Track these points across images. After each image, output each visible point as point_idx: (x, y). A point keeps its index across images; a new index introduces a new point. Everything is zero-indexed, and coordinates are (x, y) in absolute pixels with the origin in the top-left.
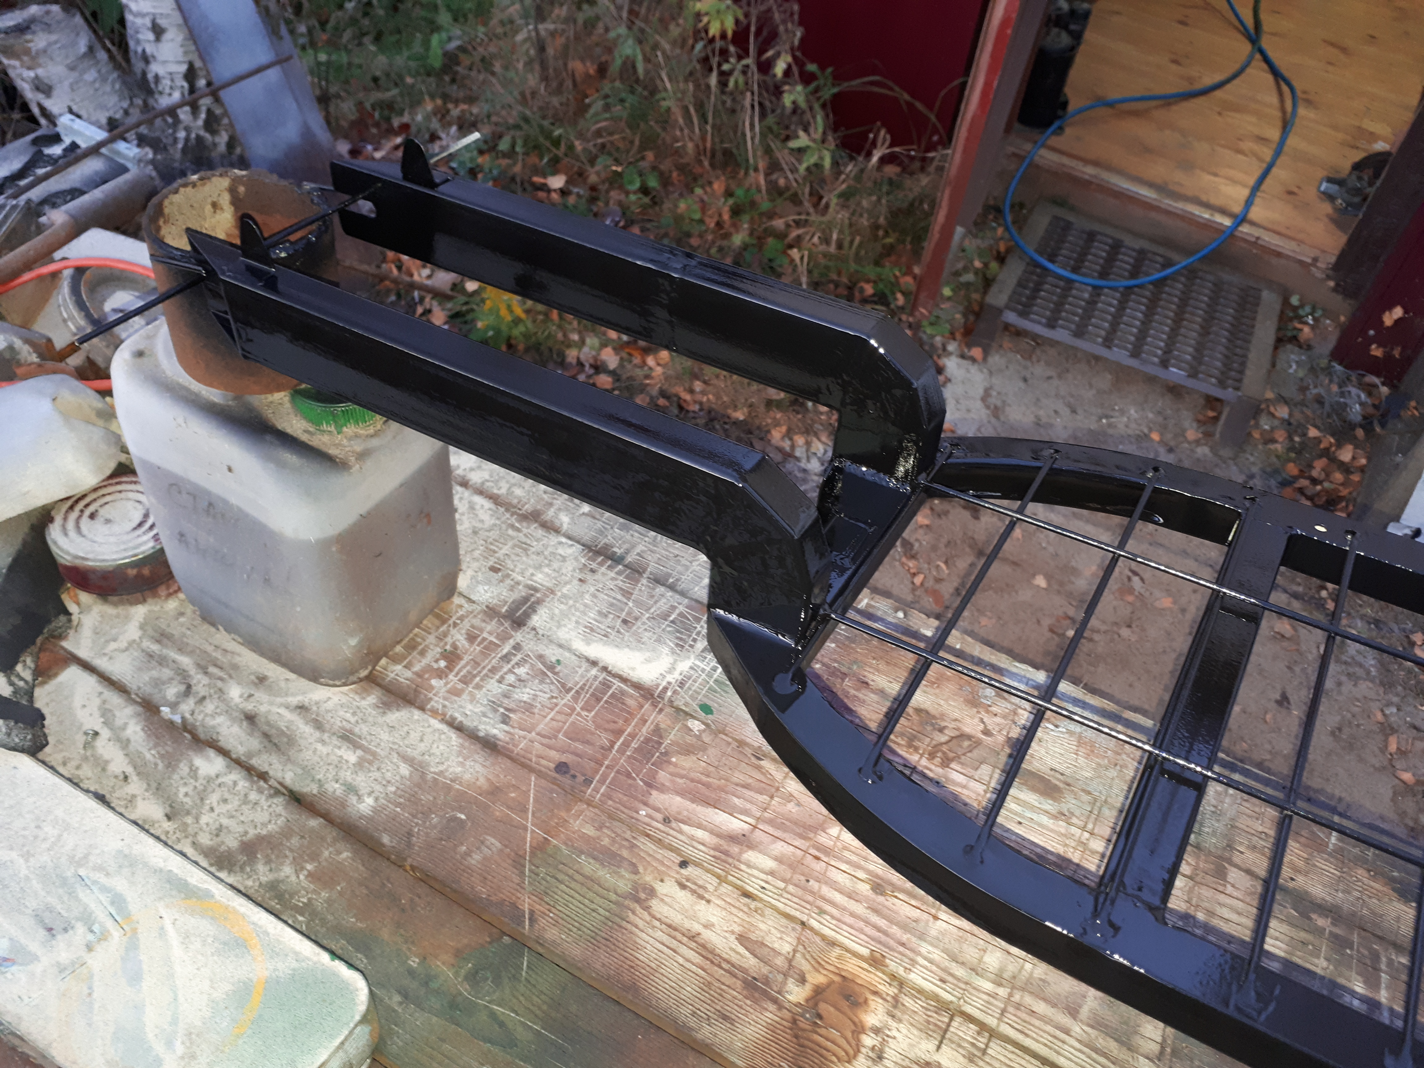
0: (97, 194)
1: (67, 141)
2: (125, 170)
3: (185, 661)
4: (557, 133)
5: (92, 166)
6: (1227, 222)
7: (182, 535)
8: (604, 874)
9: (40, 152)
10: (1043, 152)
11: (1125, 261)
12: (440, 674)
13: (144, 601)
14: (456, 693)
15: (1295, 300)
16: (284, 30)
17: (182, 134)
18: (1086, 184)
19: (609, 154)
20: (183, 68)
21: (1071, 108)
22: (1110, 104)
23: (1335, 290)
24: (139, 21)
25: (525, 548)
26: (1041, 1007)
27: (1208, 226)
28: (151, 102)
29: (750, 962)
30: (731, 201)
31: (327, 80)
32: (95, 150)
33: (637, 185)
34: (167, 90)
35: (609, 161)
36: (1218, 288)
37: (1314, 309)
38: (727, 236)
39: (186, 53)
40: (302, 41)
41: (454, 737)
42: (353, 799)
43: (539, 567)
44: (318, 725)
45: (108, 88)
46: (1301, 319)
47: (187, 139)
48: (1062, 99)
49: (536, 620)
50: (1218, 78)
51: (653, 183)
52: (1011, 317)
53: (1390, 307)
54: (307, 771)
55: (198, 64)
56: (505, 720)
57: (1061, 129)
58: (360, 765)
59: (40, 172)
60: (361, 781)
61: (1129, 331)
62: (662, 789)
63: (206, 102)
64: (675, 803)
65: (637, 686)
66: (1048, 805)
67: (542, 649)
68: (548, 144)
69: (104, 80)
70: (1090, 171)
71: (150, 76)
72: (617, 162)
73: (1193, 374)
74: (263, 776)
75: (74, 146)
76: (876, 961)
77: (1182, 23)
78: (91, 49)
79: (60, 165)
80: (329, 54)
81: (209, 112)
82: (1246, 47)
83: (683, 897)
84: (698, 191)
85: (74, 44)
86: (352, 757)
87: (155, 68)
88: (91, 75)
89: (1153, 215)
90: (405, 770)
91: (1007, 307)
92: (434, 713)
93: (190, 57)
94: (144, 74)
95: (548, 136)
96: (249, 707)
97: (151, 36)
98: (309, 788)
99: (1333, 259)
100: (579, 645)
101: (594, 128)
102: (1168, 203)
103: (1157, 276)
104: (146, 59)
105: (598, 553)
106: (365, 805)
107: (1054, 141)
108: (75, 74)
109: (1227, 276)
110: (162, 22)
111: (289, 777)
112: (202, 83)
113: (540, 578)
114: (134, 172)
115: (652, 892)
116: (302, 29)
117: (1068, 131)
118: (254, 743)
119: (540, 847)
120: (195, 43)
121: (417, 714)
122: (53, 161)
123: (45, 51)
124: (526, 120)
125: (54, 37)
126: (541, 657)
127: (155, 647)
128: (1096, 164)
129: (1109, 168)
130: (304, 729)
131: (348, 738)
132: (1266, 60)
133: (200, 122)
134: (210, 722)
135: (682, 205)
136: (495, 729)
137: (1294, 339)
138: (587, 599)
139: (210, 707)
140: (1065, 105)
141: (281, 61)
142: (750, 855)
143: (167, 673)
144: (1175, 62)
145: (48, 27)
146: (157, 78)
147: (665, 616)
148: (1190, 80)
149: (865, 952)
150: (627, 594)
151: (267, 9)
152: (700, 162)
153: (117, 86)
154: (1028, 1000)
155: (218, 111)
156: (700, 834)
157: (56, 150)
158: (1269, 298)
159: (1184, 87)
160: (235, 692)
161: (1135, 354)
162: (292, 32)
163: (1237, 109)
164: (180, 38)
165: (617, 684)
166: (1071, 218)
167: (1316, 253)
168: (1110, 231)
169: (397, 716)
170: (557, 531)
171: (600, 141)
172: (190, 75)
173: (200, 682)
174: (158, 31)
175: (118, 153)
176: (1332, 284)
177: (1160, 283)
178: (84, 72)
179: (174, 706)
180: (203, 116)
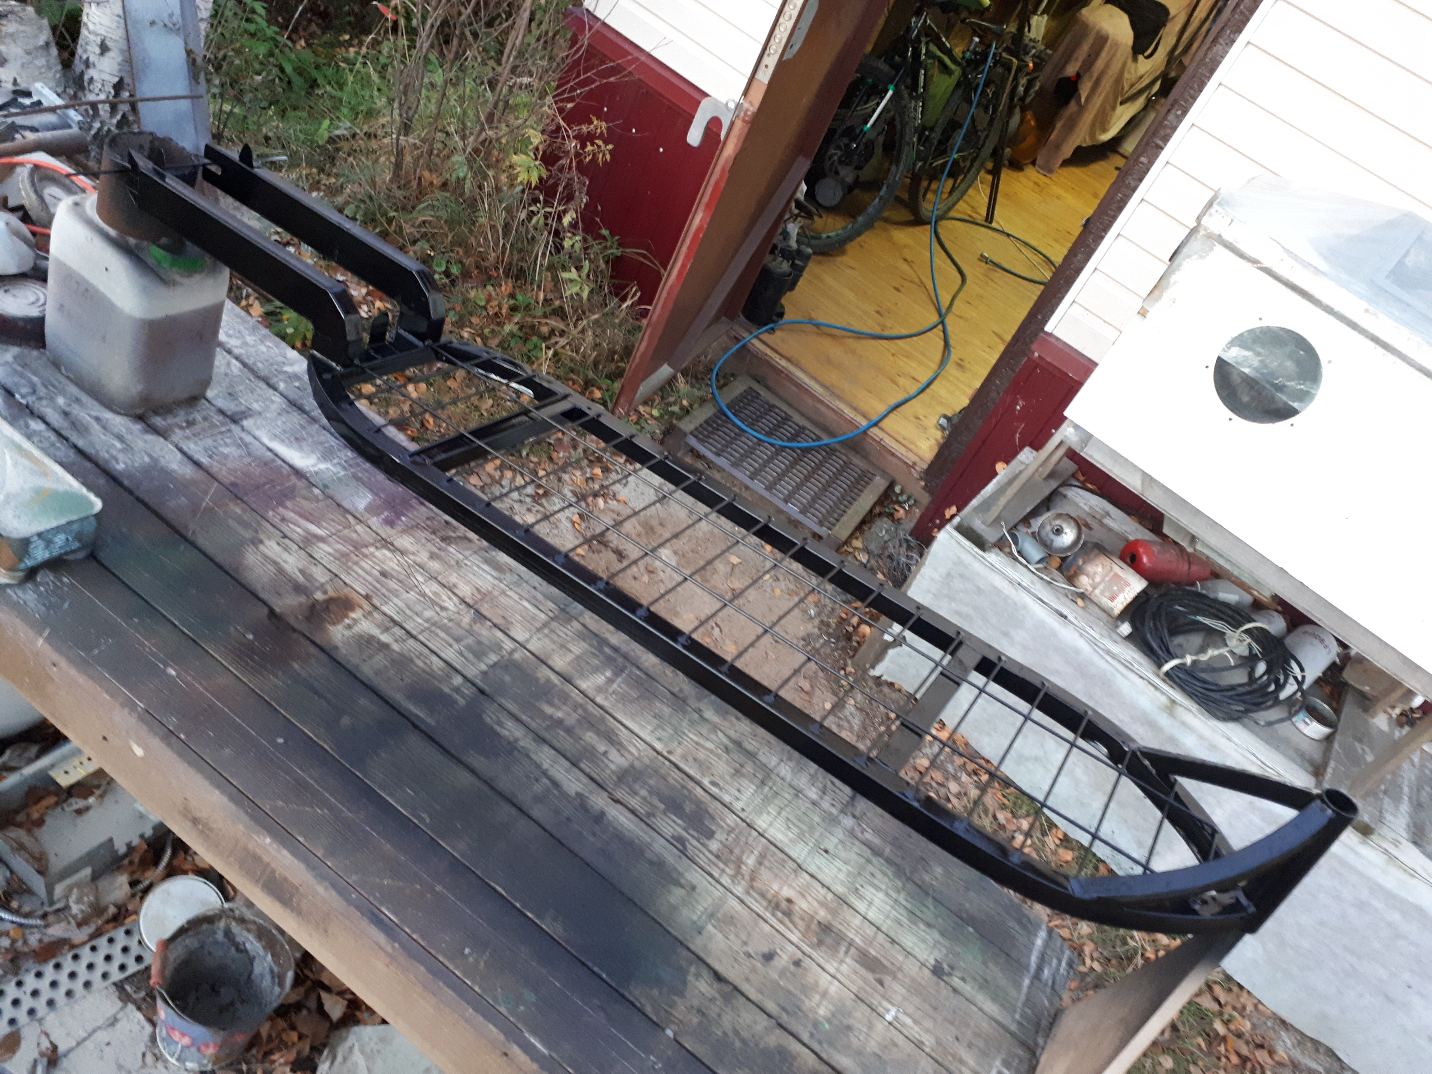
0: (48, 135)
1: (35, 98)
2: (70, 127)
3: (35, 379)
4: (392, 214)
5: (50, 118)
6: (864, 423)
7: (62, 306)
8: (240, 530)
9: (16, 99)
10: (755, 342)
11: (788, 430)
12: (181, 428)
13: (20, 345)
14: (188, 438)
15: (897, 489)
16: (202, 77)
17: (97, 125)
18: (778, 371)
19: (428, 241)
20: (116, 80)
21: (787, 317)
22: (817, 326)
23: (924, 488)
24: (91, 37)
25: (252, 391)
26: (442, 635)
27: (850, 422)
28: (80, 94)
29: (301, 579)
30: (512, 302)
31: (225, 126)
32: (53, 110)
33: (443, 268)
34: (97, 91)
35: (427, 246)
36: (847, 465)
37: (909, 498)
38: (501, 324)
39: (120, 70)
40: (215, 90)
41: (179, 455)
42: (114, 462)
43: (257, 401)
44: (104, 427)
45: (51, 74)
46: (900, 504)
47: (100, 130)
48: (778, 310)
49: (245, 423)
50: (904, 332)
51: (455, 270)
52: (692, 441)
53: (949, 506)
54: (92, 444)
55: (127, 80)
56: (210, 457)
57: (773, 329)
58: (122, 451)
59: (13, 110)
60: (121, 456)
61: (770, 475)
62: (286, 508)
63: (124, 108)
64: (290, 515)
65: (291, 466)
66: (495, 573)
67: (244, 435)
68: (383, 220)
69: (49, 68)
70: (783, 363)
71: (86, 77)
72: (432, 248)
73: (803, 512)
74: (66, 439)
75: (39, 103)
76: (367, 597)
77: (897, 290)
78: (47, 44)
79: (25, 111)
80: (233, 107)
81: (124, 116)
82: (935, 318)
83: (277, 549)
84: (490, 288)
85: (36, 37)
86: (119, 445)
87: (91, 72)
88: (41, 62)
89: (819, 406)
90: (147, 459)
91: (691, 433)
92: (172, 443)
93: (123, 74)
94: (82, 73)
95: (384, 214)
96: (67, 409)
97: (98, 50)
98: (90, 451)
99: (925, 466)
100: (266, 441)
101: (421, 219)
102: (827, 399)
103: (805, 445)
104: (87, 64)
105: (295, 405)
106: (121, 466)
107: (765, 337)
108: (29, 58)
109: (856, 460)
110: (108, 43)
111: (81, 443)
112: (126, 94)
113: (256, 406)
114: (75, 130)
115: (262, 542)
116: (217, 82)
117: (778, 333)
118: (66, 424)
119: (209, 510)
120: (131, 66)
121: (162, 439)
122: (23, 107)
123: (12, 35)
124: (371, 198)
125: (22, 28)
126: (241, 439)
127: (19, 368)
128: (789, 360)
129: (797, 365)
130: (96, 427)
131: (120, 438)
132: (944, 331)
133: (115, 121)
134: (43, 409)
135: (472, 294)
136: (204, 460)
137: (891, 515)
138: (279, 423)
139: (44, 402)
140: (781, 315)
141: (193, 97)
142: (322, 545)
143: (23, 382)
144: (878, 312)
145: (21, 21)
146: (91, 79)
147: (321, 443)
148: (883, 327)
149: (363, 593)
150: (303, 427)
151: (194, 60)
152: (497, 269)
153: (58, 76)
154: (439, 631)
155: (131, 118)
156: (298, 530)
157: (27, 101)
158: (879, 484)
159: (877, 331)
160: (61, 401)
161: (769, 488)
162: (208, 81)
163: (909, 356)
164: (120, 59)
165: (280, 462)
166: (763, 392)
167: (915, 459)
168: (785, 408)
169: (150, 437)
170: (275, 389)
171: (423, 230)
172: (118, 87)
173: (42, 391)
174: (104, 48)
175: (68, 116)
176: (923, 483)
177: (806, 451)
178: (36, 58)
179: (23, 397)
180: (119, 117)
